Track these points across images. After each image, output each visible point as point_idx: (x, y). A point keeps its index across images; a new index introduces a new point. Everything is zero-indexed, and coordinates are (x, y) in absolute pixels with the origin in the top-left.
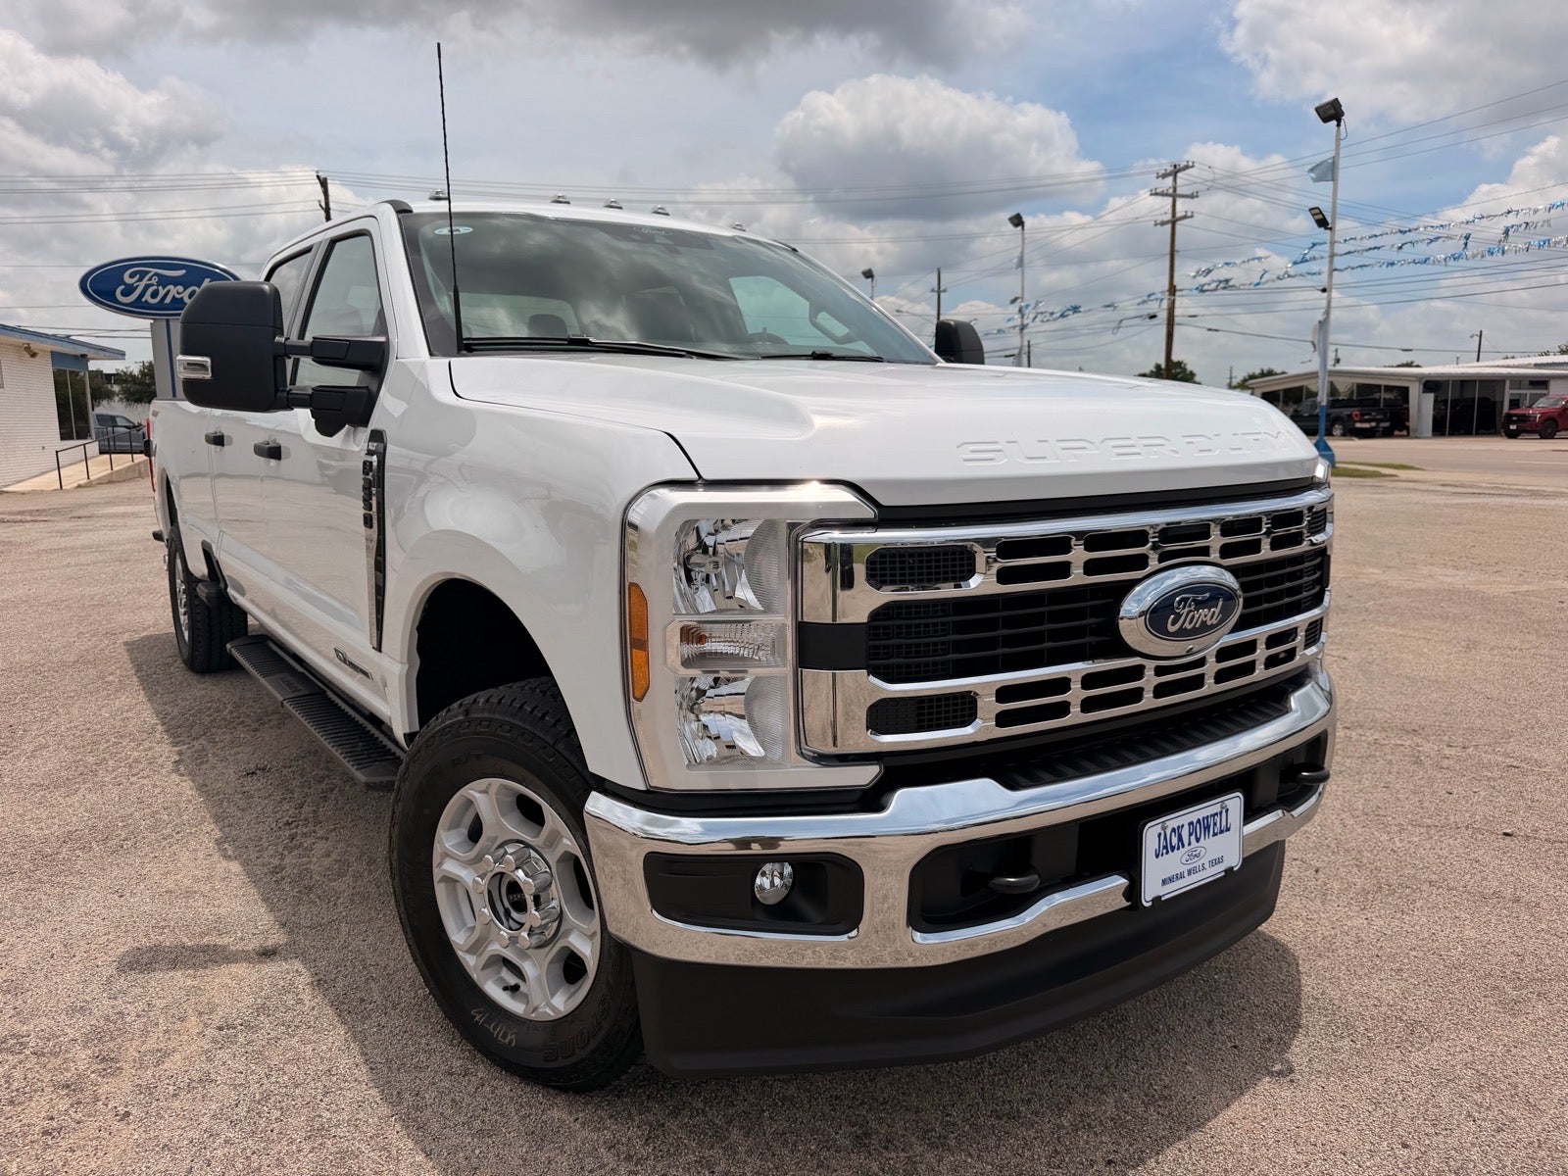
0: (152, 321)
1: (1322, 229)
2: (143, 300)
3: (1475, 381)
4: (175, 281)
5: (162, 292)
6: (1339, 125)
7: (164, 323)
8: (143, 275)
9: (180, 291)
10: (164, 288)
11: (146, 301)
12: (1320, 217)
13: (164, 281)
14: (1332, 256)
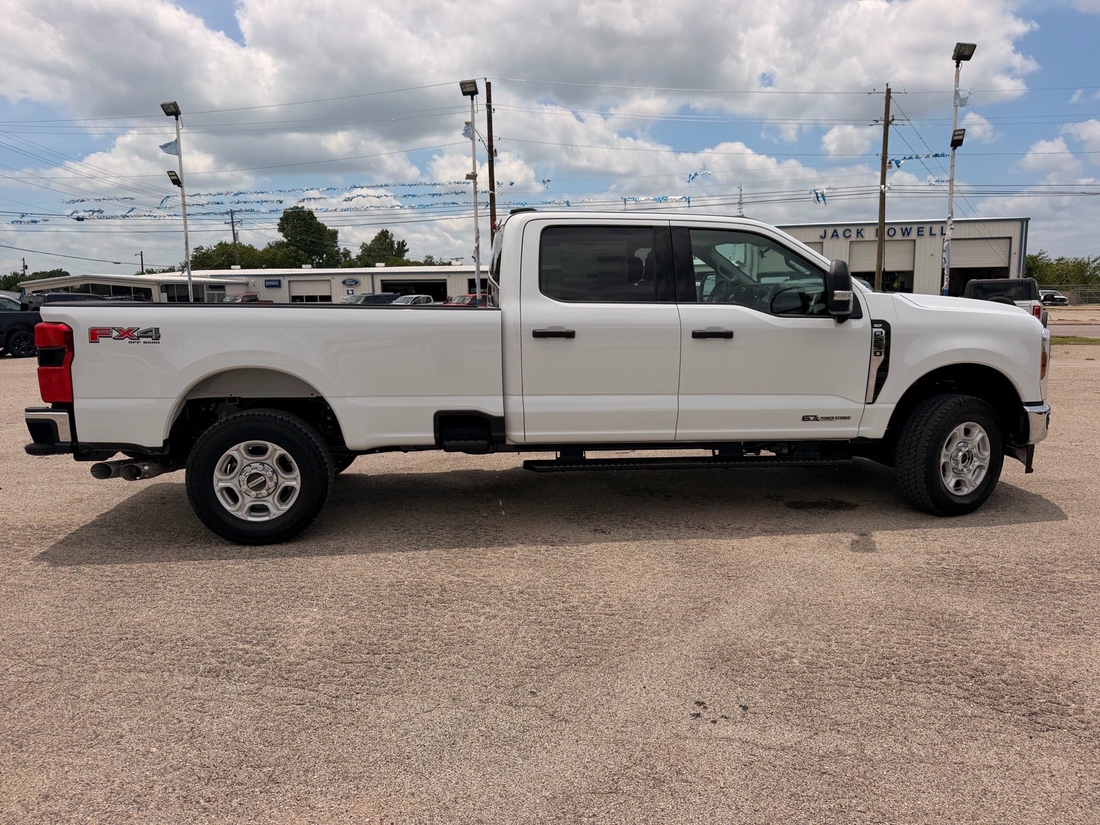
1: (176, 186)
3: (173, 285)
6: (177, 119)
12: (175, 178)
14: (184, 205)
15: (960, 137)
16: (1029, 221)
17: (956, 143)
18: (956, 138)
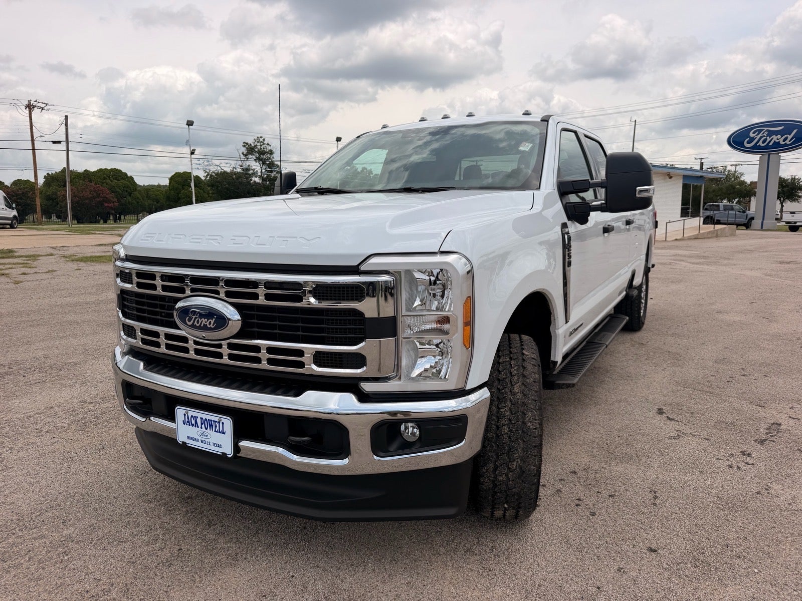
0: (761, 156)
2: (758, 145)
4: (776, 133)
5: (769, 139)
7: (767, 156)
8: (760, 131)
9: (778, 138)
10: (770, 137)
11: (759, 145)
13: (771, 133)
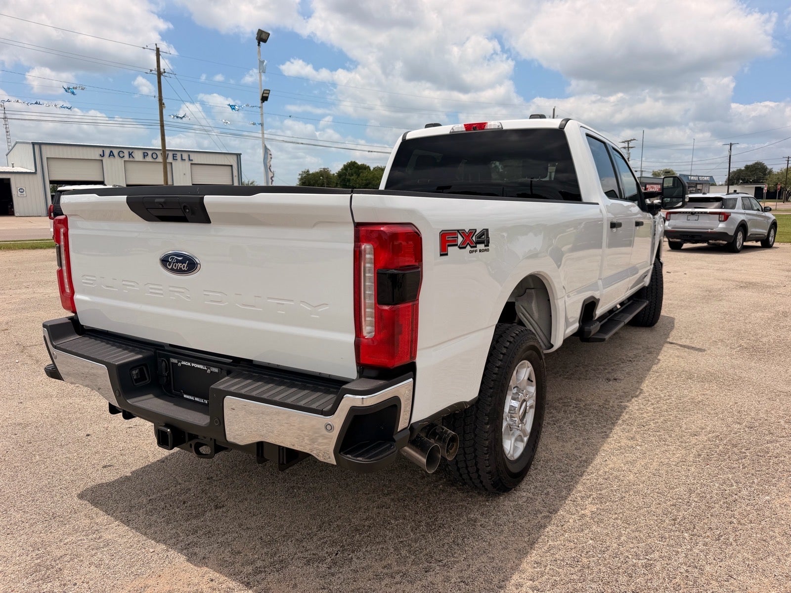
15: (267, 95)
16: (241, 156)
17: (264, 99)
18: (264, 95)
